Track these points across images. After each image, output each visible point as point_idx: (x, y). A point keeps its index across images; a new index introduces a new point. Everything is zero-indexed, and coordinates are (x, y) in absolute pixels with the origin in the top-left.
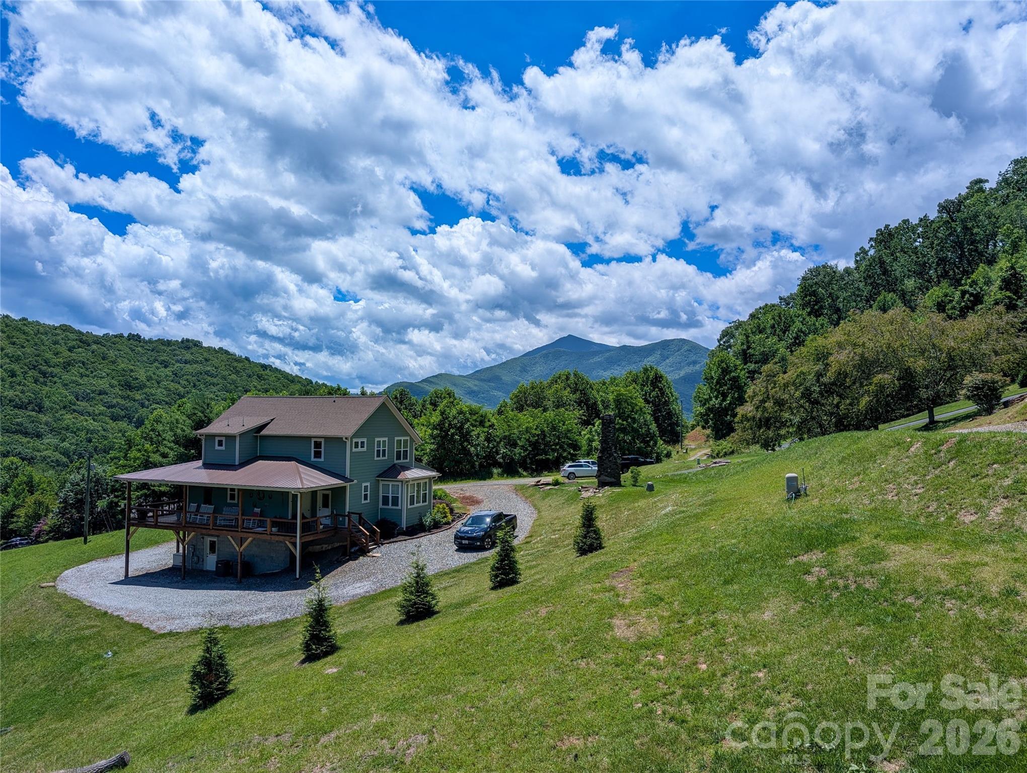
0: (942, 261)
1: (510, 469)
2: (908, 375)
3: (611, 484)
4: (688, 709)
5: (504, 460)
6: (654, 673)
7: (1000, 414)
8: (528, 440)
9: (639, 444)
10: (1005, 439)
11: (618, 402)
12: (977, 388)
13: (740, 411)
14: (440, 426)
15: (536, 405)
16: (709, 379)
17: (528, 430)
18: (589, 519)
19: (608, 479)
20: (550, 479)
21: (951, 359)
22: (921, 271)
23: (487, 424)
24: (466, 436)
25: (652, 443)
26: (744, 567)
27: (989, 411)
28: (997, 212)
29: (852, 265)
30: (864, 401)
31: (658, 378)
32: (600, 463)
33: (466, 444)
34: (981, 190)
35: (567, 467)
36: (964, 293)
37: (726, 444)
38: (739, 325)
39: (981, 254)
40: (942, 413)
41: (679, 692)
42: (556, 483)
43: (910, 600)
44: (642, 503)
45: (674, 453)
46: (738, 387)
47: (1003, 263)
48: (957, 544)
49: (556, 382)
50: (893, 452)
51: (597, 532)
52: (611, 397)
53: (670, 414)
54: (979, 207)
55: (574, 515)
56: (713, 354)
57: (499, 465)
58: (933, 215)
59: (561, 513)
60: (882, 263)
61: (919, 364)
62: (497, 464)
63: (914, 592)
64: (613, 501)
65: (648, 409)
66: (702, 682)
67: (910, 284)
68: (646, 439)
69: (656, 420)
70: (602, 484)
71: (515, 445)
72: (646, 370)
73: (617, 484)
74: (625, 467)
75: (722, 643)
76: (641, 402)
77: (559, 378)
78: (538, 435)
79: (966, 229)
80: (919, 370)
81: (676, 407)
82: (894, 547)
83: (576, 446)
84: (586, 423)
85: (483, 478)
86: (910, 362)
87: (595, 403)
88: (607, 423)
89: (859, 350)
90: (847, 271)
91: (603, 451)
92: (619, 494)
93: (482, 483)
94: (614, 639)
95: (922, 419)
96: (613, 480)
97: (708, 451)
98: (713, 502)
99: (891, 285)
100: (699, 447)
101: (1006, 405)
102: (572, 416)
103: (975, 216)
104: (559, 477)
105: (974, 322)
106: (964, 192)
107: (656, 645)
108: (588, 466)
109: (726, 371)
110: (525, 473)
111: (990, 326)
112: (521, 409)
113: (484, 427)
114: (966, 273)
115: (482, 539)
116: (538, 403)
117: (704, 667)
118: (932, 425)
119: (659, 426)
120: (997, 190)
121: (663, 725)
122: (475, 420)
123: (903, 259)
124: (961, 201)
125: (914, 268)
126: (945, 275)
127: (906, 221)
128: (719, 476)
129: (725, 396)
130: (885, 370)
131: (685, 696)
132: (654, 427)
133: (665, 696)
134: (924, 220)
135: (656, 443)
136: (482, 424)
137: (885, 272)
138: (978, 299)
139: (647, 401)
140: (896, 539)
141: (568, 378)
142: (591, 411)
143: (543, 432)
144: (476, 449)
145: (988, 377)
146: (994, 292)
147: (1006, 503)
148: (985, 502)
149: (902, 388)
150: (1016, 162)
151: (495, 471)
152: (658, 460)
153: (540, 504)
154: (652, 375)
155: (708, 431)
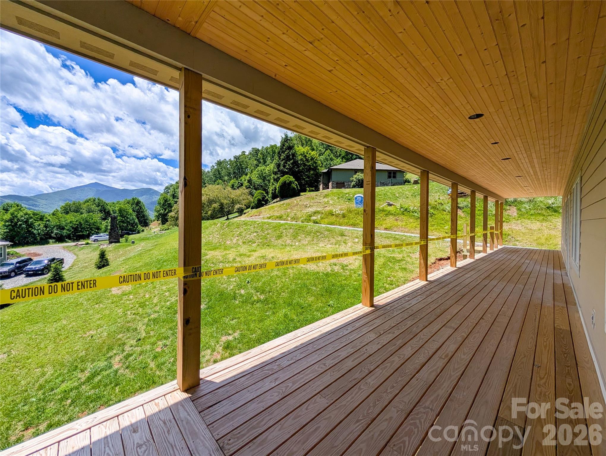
0: (234, 173)
1: (60, 239)
2: (222, 205)
3: (115, 242)
4: (140, 310)
5: (57, 236)
6: (128, 302)
7: (243, 216)
8: (72, 227)
9: (130, 227)
10: (239, 222)
11: (120, 211)
12: (238, 209)
13: (170, 214)
14: (11, 220)
15: (77, 211)
16: (159, 203)
17: (71, 222)
18: (102, 255)
19: (114, 240)
20: (84, 243)
21: (233, 201)
22: (229, 174)
23: (45, 220)
24: (31, 226)
25: (136, 227)
26: (165, 263)
27: (241, 215)
28: (248, 161)
29: (210, 170)
30: (209, 212)
31: (138, 203)
32: (110, 234)
33: (30, 229)
34: (244, 154)
35: (93, 237)
36: (239, 182)
37: (165, 226)
38: (172, 185)
39: (244, 172)
40: (230, 216)
41: (137, 306)
42: (87, 244)
43: (212, 265)
44: (129, 248)
45: (145, 230)
46: (170, 206)
47: (248, 176)
48: (225, 249)
49: (88, 202)
50: (213, 226)
51: (107, 260)
52: (117, 209)
53: (144, 216)
54: (244, 159)
55: (95, 256)
56: (162, 195)
57: (54, 238)
58: (232, 159)
59: (89, 256)
60: (219, 171)
61: (225, 202)
62: (51, 238)
63: (213, 263)
64: (115, 248)
65: (134, 214)
66: (146, 301)
67: (226, 178)
68: (133, 225)
69: (138, 218)
70: (111, 243)
71: (63, 229)
72: (133, 199)
73: (119, 242)
74: (122, 236)
75: (155, 288)
76: (131, 211)
77: (90, 200)
78: (77, 224)
79: (240, 164)
80: (225, 203)
81: (146, 213)
82: (210, 252)
83: (98, 229)
84: (104, 219)
85: (43, 244)
86: (222, 201)
87: (109, 211)
88: (114, 219)
89: (208, 196)
90: (208, 172)
91: (111, 229)
92: (119, 246)
93: (42, 246)
94: (112, 295)
95: (226, 218)
96: (116, 240)
97: (159, 229)
98: (156, 245)
99: (221, 178)
100: (156, 228)
101: (245, 213)
102: (97, 217)
103: (243, 162)
104: (89, 242)
105: (238, 192)
106: (241, 154)
107: (130, 293)
108: (104, 236)
109: (166, 201)
110: (69, 241)
111: (242, 192)
112: (67, 213)
113: (43, 221)
114: (240, 177)
115: (43, 270)
116: (77, 210)
117: (148, 296)
118: (228, 219)
119: (139, 220)
120: (248, 155)
121: (130, 317)
122: (37, 218)
123: (224, 170)
124: (240, 156)
125: (227, 173)
126: (235, 177)
127: (225, 159)
128: (161, 236)
129: (165, 209)
130: (215, 203)
131: (139, 307)
132: (137, 221)
133: (132, 308)
134: (230, 160)
135: (137, 227)
136: (41, 219)
137: (219, 174)
138: (242, 185)
139: (134, 211)
140: (211, 250)
141: (94, 201)
142: (107, 214)
143: (80, 223)
144: (38, 231)
145: (241, 206)
146: (246, 183)
147: (237, 238)
148: (233, 238)
149: (220, 208)
150: (253, 148)
151: (51, 241)
152: (138, 232)
153: (77, 253)
154: (136, 201)
155: (160, 222)
